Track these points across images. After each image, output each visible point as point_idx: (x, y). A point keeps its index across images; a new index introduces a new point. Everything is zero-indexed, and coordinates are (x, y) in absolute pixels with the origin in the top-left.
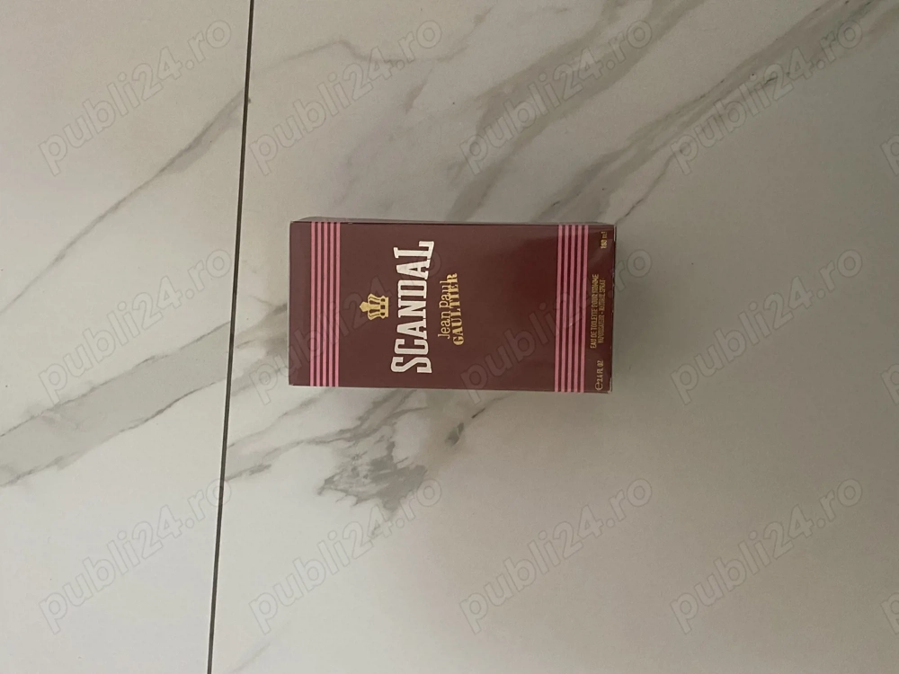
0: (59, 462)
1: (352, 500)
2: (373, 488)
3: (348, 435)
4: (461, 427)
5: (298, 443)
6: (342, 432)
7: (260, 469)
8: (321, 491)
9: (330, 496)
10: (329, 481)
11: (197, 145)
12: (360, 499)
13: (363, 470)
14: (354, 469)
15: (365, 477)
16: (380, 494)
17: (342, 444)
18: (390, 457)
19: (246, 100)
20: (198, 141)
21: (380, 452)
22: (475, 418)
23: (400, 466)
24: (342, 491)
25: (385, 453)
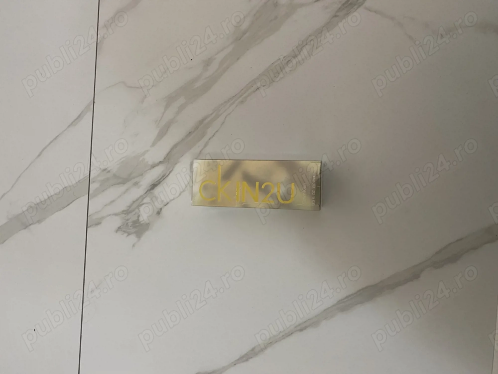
0: (39, 222)
1: (126, 234)
2: (133, 230)
3: (125, 212)
4: (161, 209)
5: (110, 215)
6: (123, 211)
7: (98, 224)
8: (117, 231)
9: (120, 233)
10: (119, 228)
11: (79, 117)
12: (129, 234)
13: (130, 224)
14: (127, 224)
15: (131, 226)
16: (135, 232)
17: (123, 215)
18: (138, 220)
19: (94, 102)
20: (79, 116)
21: (135, 218)
22: (165, 207)
23: (142, 223)
24: (123, 231)
25: (137, 218)
